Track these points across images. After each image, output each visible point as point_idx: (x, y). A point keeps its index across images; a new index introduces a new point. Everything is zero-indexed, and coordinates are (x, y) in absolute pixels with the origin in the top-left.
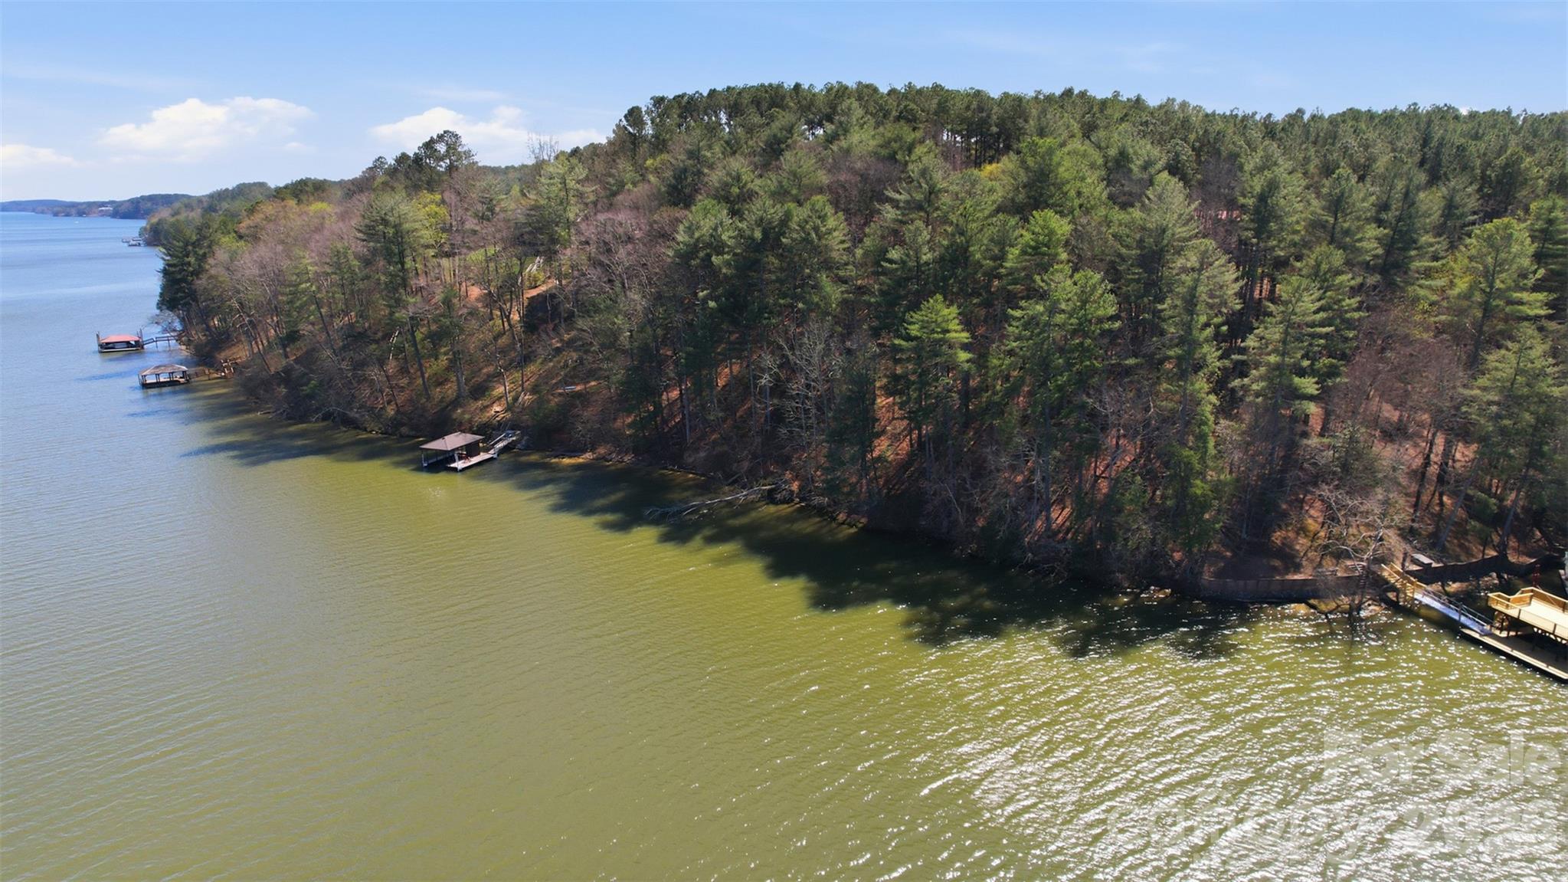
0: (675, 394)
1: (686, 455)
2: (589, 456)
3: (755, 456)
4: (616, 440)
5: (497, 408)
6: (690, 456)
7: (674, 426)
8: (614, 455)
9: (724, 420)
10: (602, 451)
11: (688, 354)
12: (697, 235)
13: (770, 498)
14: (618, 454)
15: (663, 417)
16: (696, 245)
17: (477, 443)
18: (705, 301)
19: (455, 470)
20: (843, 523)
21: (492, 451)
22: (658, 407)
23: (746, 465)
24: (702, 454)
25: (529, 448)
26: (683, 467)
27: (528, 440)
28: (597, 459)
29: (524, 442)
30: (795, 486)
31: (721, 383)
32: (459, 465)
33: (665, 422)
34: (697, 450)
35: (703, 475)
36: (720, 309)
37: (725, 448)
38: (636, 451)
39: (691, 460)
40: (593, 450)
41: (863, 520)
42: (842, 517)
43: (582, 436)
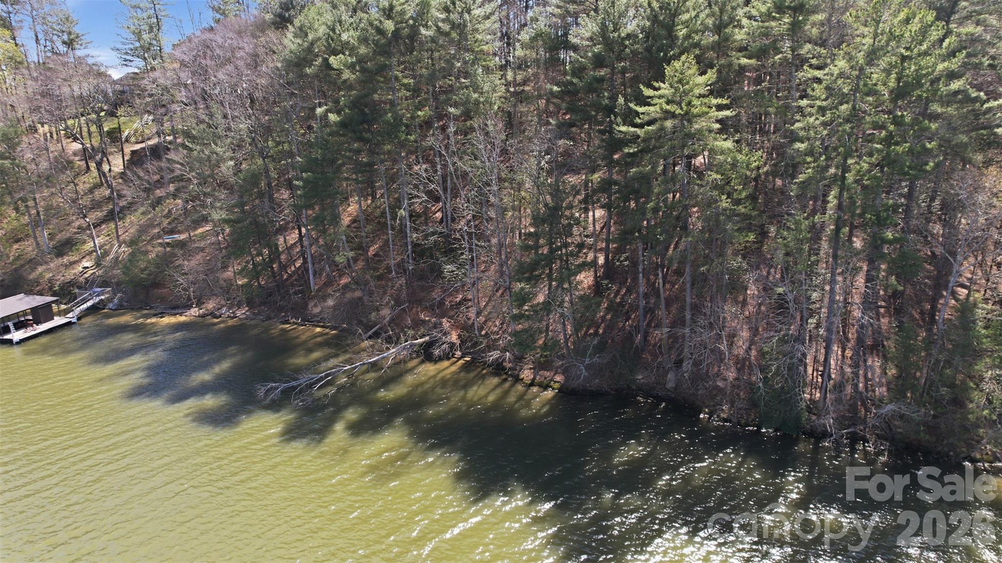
0: (293, 237)
1: (311, 304)
2: (194, 311)
3: (398, 302)
4: (227, 291)
5: (86, 263)
6: (315, 306)
7: (294, 272)
8: (224, 310)
9: (355, 260)
10: (211, 305)
11: (306, 181)
12: (311, 37)
13: (426, 354)
14: (230, 308)
15: (280, 263)
16: (309, 50)
17: (48, 305)
18: (325, 116)
19: (10, 342)
20: (532, 384)
21: (70, 315)
22: (275, 253)
23: (386, 312)
24: (330, 302)
25: (121, 308)
26: (309, 320)
27: (121, 299)
28: (203, 316)
29: (116, 301)
30: (454, 337)
31: (346, 220)
32: (17, 335)
33: (283, 267)
34: (324, 298)
35: (333, 328)
36: (343, 124)
37: (358, 294)
38: (250, 303)
39: (317, 310)
40: (199, 304)
41: (558, 378)
42: (527, 374)
43: (184, 289)
